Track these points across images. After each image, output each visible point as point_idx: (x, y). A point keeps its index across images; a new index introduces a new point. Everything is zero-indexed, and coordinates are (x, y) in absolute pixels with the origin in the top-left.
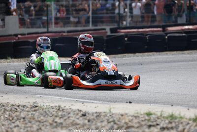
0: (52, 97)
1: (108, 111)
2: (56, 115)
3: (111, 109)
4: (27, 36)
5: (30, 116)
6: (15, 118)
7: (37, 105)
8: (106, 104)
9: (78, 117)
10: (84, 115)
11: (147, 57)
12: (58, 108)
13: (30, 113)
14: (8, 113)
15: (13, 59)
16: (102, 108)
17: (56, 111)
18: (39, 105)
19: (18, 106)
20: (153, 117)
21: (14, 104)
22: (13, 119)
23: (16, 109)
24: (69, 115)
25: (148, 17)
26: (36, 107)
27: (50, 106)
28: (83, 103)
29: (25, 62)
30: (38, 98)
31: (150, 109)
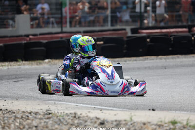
0: (67, 103)
1: (128, 119)
2: (71, 123)
3: (131, 117)
4: (39, 36)
5: (43, 124)
6: (27, 126)
7: (49, 112)
8: (126, 111)
9: (95, 125)
10: (102, 123)
11: (172, 60)
12: (73, 115)
13: (43, 121)
14: (18, 121)
15: (24, 62)
16: (122, 115)
17: (72, 118)
18: (53, 112)
19: (30, 113)
20: (178, 125)
21: (25, 111)
22: (24, 127)
23: (28, 116)
24: (86, 123)
26: (50, 114)
27: (65, 114)
28: (101, 110)
29: (37, 65)
30: (51, 104)
31: (175, 117)
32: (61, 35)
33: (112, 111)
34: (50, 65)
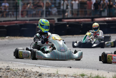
0: (19, 63)
1: (56, 73)
2: (22, 75)
3: (58, 71)
4: (2, 23)
5: (5, 75)
7: (9, 68)
8: (54, 68)
9: (36, 76)
10: (40, 75)
12: (23, 70)
13: (5, 73)
16: (52, 70)
17: (22, 72)
18: (11, 68)
20: (85, 77)
24: (31, 75)
25: (82, 11)
26: (9, 69)
27: (18, 69)
28: (39, 67)
29: (1, 39)
30: (10, 63)
31: (83, 72)
32: (16, 22)
33: (46, 68)
34: (9, 40)
